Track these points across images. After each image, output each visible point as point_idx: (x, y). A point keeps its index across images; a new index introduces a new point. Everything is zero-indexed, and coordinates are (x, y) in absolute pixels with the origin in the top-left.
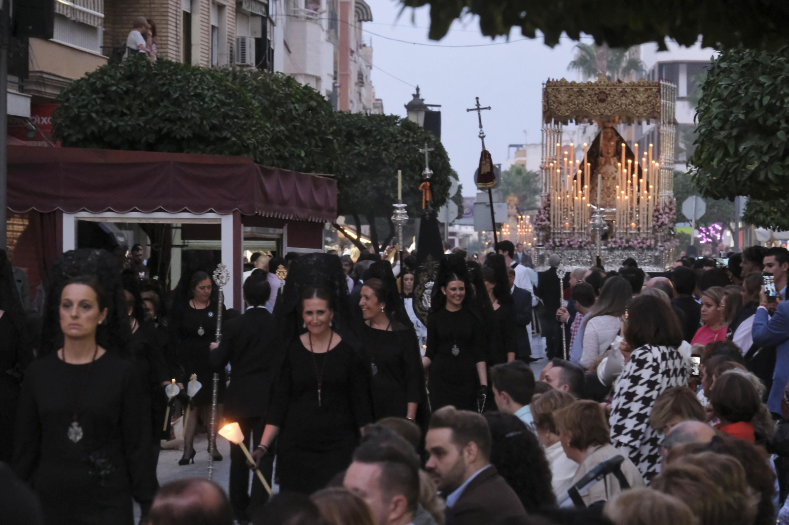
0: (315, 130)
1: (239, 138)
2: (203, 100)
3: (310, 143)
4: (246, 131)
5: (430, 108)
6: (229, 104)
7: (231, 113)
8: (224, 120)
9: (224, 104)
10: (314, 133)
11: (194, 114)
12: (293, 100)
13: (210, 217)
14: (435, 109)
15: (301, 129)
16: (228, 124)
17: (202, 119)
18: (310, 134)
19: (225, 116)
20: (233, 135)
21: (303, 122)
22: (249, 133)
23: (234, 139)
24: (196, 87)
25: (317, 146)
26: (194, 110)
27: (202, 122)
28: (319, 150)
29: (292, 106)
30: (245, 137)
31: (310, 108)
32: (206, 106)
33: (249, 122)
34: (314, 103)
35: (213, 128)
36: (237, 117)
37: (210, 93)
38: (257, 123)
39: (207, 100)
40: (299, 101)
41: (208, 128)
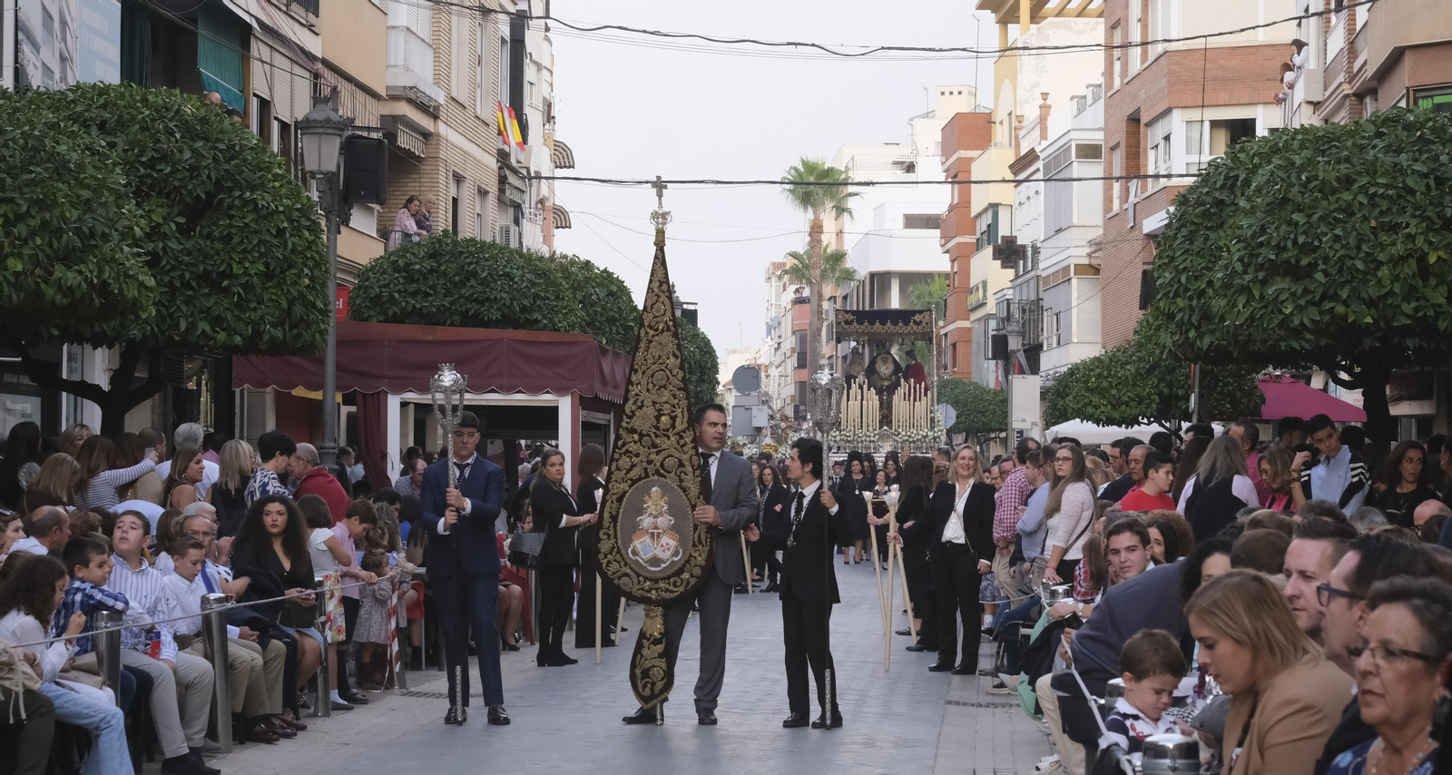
0: (616, 316)
1: (551, 320)
2: (512, 280)
3: (611, 330)
4: (557, 313)
5: (685, 306)
6: (539, 284)
7: (542, 294)
8: (535, 302)
9: (534, 284)
10: (614, 319)
11: (504, 295)
12: (594, 284)
13: (546, 399)
14: (691, 307)
15: (602, 315)
16: (539, 306)
17: (512, 300)
18: (611, 321)
19: (536, 296)
20: (544, 317)
21: (604, 309)
22: (561, 315)
23: (545, 321)
24: (505, 266)
25: (618, 333)
26: (503, 290)
27: (512, 303)
28: (619, 337)
29: (593, 291)
30: (556, 320)
31: (611, 294)
32: (515, 286)
33: (560, 304)
34: (615, 289)
35: (524, 309)
36: (548, 298)
37: (520, 272)
38: (567, 306)
39: (516, 280)
40: (599, 285)
41: (518, 309)
